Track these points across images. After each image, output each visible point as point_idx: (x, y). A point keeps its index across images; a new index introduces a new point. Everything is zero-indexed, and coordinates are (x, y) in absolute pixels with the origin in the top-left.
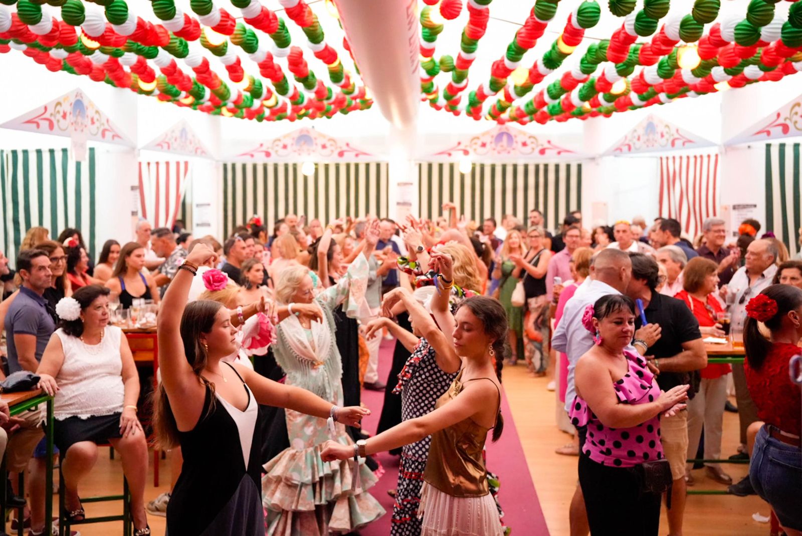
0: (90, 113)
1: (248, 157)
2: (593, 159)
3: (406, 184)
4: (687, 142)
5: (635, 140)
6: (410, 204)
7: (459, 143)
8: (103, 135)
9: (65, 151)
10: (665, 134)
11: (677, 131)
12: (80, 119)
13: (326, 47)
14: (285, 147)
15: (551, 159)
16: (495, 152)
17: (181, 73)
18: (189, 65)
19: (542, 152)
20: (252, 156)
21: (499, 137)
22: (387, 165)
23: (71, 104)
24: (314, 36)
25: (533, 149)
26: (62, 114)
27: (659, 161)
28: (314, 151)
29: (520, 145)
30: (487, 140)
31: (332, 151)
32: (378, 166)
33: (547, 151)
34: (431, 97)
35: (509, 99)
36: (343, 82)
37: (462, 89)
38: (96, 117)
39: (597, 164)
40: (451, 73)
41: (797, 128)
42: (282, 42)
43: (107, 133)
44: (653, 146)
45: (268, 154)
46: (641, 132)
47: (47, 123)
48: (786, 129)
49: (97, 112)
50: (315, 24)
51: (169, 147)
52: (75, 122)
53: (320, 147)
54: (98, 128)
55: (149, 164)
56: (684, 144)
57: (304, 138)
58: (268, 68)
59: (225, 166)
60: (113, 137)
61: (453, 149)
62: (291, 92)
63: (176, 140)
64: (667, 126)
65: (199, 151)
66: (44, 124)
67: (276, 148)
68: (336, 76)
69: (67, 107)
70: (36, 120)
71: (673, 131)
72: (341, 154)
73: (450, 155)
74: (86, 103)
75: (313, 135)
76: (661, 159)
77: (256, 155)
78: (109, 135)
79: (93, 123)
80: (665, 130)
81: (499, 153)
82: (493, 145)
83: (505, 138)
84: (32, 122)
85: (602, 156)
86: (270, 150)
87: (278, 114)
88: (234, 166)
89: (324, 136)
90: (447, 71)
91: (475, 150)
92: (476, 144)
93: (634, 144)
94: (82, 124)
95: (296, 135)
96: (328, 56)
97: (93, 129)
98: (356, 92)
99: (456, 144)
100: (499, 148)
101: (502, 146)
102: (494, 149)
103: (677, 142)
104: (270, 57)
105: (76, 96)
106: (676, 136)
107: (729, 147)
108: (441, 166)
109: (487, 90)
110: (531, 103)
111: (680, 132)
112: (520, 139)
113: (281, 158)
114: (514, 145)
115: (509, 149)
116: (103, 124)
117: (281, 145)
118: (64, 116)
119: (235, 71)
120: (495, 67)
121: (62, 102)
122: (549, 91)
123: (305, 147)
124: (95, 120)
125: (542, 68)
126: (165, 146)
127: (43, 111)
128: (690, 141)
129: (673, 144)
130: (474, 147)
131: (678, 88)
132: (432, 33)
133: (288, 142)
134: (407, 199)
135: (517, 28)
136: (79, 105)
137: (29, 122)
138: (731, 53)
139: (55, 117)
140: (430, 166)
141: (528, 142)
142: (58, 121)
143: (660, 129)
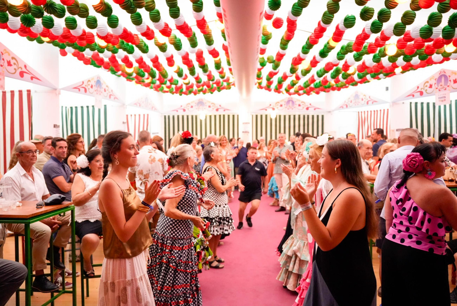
0: (104, 86)
1: (176, 112)
2: (330, 112)
3: (246, 123)
4: (374, 102)
5: (349, 103)
6: (248, 132)
7: (270, 105)
8: (110, 97)
9: (93, 106)
10: (363, 99)
11: (370, 97)
12: (99, 89)
13: (214, 49)
14: (192, 107)
15: (311, 112)
16: (287, 109)
17: (145, 63)
18: (149, 58)
19: (307, 109)
20: (177, 111)
21: (289, 101)
22: (238, 116)
23: (95, 82)
24: (209, 41)
25: (303, 107)
26: (90, 86)
27: (358, 113)
28: (205, 109)
29: (297, 106)
30: (283, 103)
31: (213, 109)
32: (233, 116)
33: (310, 109)
34: (259, 81)
35: (298, 78)
36: (221, 70)
37: (276, 74)
38: (107, 89)
39: (332, 114)
40: (272, 64)
41: (427, 93)
42: (194, 44)
43: (112, 96)
44: (358, 104)
45: (184, 110)
46: (352, 99)
47: (83, 89)
48: (421, 93)
49: (107, 86)
50: (210, 34)
51: (140, 106)
52: (97, 90)
53: (207, 107)
54: (107, 94)
55: (131, 115)
56: (373, 103)
57: (201, 103)
58: (186, 60)
59: (165, 117)
60: (115, 98)
61: (268, 107)
62: (196, 75)
63: (143, 102)
64: (365, 95)
65: (153, 108)
66: (82, 90)
67: (188, 108)
68: (218, 66)
69: (93, 83)
70: (79, 87)
71: (368, 97)
72: (217, 110)
73: (266, 110)
74: (102, 82)
75: (204, 101)
76: (359, 112)
77: (179, 110)
78: (112, 97)
79: (105, 91)
80: (364, 97)
81: (288, 109)
82: (286, 106)
83: (291, 102)
84: (77, 88)
85: (333, 111)
86: (185, 109)
87: (189, 89)
88: (169, 117)
89: (209, 102)
90: (271, 63)
91: (277, 108)
92: (278, 105)
93: (349, 104)
94: (100, 91)
95: (197, 102)
96: (214, 54)
97: (105, 94)
98: (225, 78)
99: (269, 105)
100: (288, 107)
101: (290, 106)
102: (286, 108)
103: (369, 102)
104: (187, 54)
105: (97, 78)
106: (369, 99)
107: (394, 103)
108: (261, 116)
109: (288, 73)
110: (307, 81)
111: (371, 97)
112: (298, 103)
113: (190, 112)
114: (295, 106)
115: (293, 107)
116: (110, 92)
117: (190, 106)
118: (92, 87)
119: (170, 61)
120: (294, 59)
121: (91, 80)
122: (317, 73)
123: (201, 107)
124: (106, 90)
125: (318, 58)
126: (138, 105)
127: (82, 83)
128: (376, 102)
129: (368, 103)
130: (277, 106)
131: (380, 69)
132: (267, 38)
133: (193, 105)
134: (247, 130)
135: (309, 35)
136: (99, 82)
137: (75, 88)
138: (412, 47)
139: (87, 87)
140: (257, 116)
141: (301, 104)
142: (89, 89)
143: (361, 97)
